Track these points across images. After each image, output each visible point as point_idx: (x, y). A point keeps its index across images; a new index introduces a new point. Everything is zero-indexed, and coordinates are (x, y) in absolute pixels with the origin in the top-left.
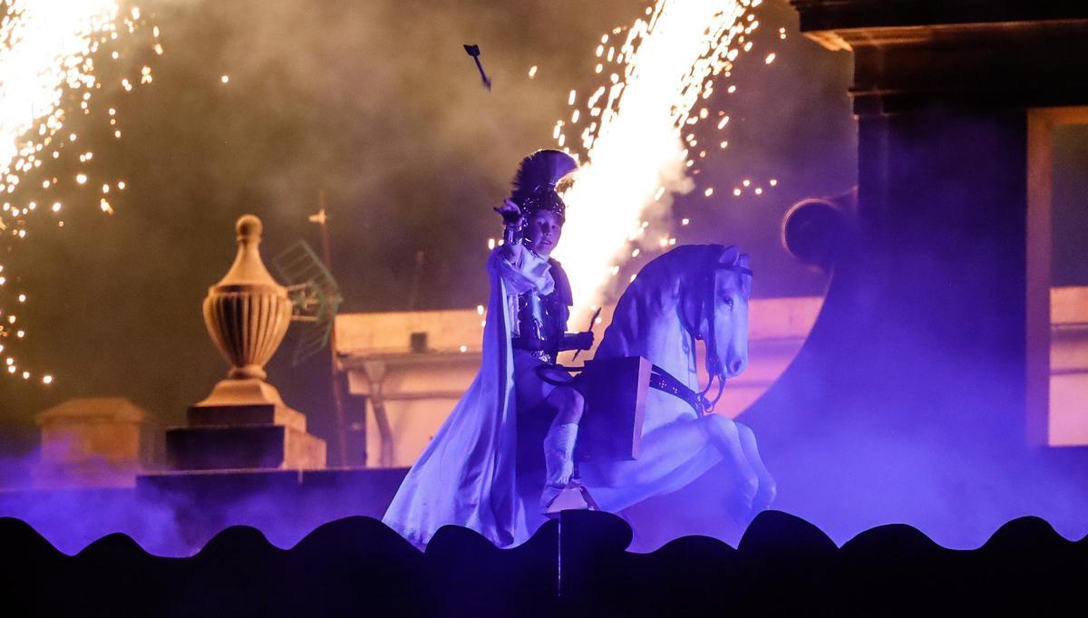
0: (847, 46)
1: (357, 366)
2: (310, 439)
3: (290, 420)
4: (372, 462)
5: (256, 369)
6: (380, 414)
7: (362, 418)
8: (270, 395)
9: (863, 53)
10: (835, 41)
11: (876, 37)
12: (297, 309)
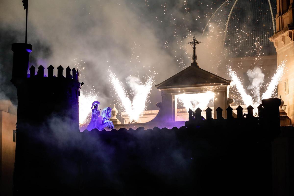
0: (161, 90)
1: (123, 116)
2: (119, 122)
3: (118, 120)
4: (124, 123)
5: (115, 116)
6: (125, 120)
7: (124, 120)
8: (116, 118)
9: (162, 91)
10: (160, 90)
11: (163, 90)
12: (118, 112)
